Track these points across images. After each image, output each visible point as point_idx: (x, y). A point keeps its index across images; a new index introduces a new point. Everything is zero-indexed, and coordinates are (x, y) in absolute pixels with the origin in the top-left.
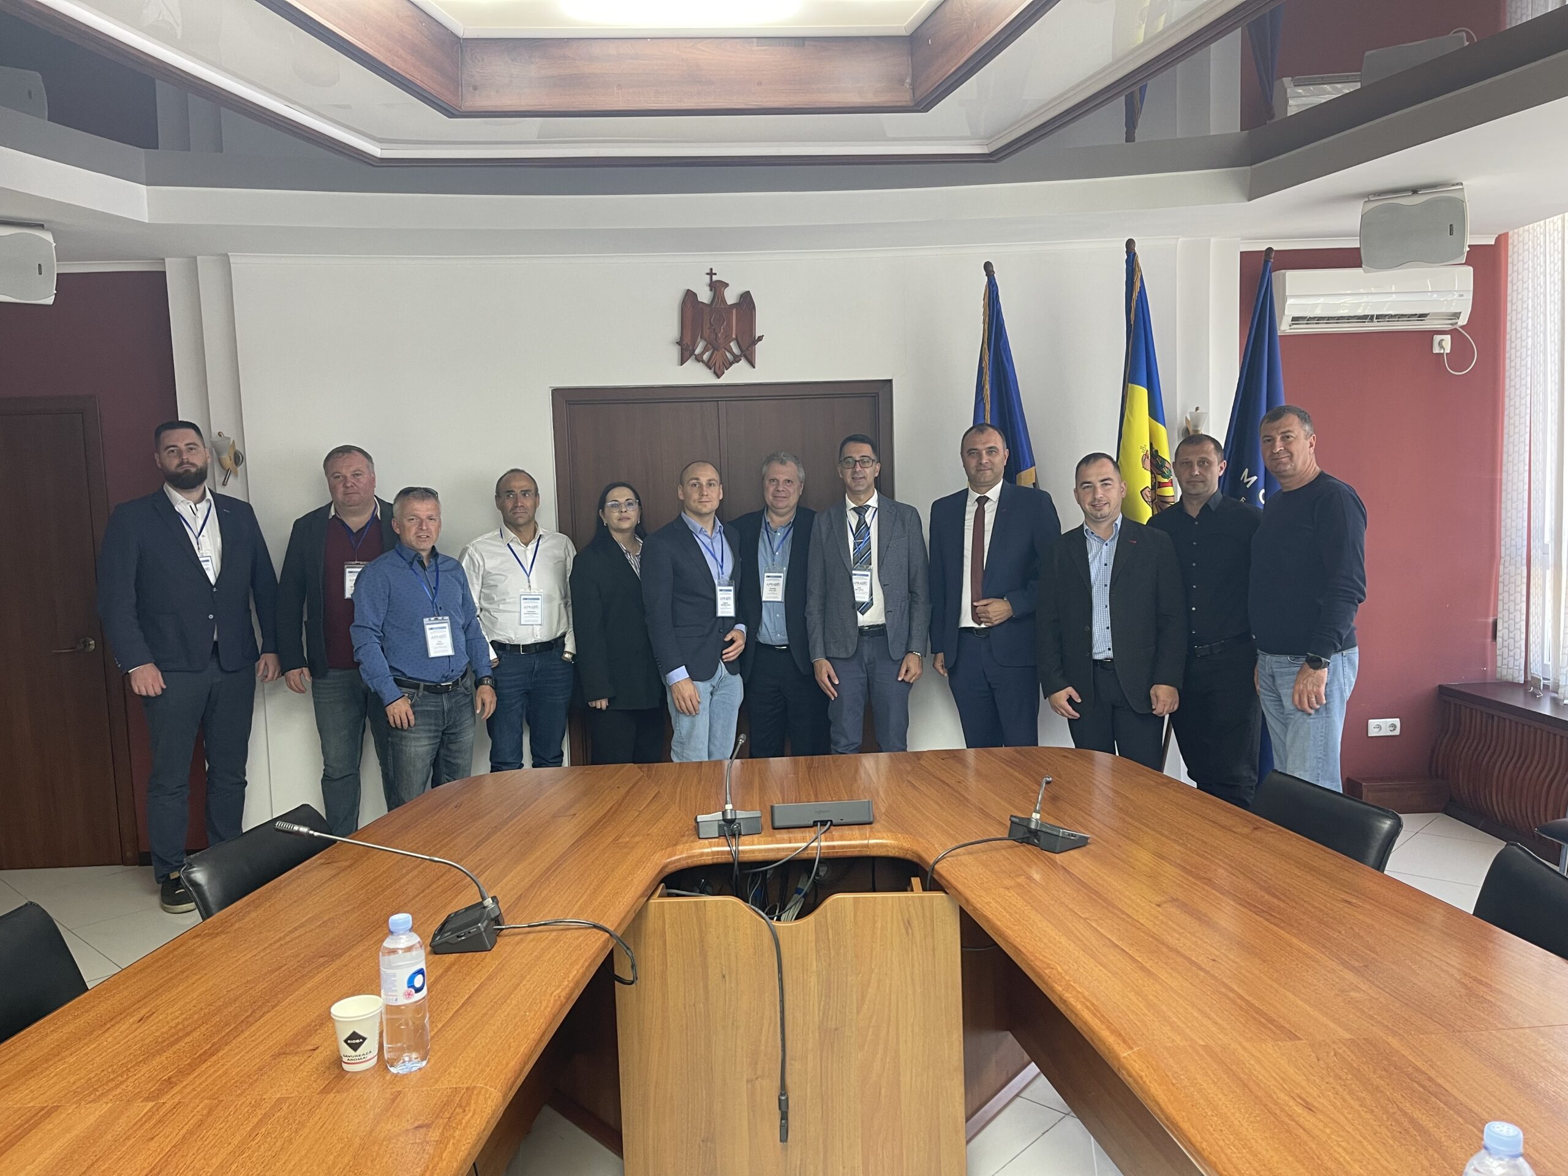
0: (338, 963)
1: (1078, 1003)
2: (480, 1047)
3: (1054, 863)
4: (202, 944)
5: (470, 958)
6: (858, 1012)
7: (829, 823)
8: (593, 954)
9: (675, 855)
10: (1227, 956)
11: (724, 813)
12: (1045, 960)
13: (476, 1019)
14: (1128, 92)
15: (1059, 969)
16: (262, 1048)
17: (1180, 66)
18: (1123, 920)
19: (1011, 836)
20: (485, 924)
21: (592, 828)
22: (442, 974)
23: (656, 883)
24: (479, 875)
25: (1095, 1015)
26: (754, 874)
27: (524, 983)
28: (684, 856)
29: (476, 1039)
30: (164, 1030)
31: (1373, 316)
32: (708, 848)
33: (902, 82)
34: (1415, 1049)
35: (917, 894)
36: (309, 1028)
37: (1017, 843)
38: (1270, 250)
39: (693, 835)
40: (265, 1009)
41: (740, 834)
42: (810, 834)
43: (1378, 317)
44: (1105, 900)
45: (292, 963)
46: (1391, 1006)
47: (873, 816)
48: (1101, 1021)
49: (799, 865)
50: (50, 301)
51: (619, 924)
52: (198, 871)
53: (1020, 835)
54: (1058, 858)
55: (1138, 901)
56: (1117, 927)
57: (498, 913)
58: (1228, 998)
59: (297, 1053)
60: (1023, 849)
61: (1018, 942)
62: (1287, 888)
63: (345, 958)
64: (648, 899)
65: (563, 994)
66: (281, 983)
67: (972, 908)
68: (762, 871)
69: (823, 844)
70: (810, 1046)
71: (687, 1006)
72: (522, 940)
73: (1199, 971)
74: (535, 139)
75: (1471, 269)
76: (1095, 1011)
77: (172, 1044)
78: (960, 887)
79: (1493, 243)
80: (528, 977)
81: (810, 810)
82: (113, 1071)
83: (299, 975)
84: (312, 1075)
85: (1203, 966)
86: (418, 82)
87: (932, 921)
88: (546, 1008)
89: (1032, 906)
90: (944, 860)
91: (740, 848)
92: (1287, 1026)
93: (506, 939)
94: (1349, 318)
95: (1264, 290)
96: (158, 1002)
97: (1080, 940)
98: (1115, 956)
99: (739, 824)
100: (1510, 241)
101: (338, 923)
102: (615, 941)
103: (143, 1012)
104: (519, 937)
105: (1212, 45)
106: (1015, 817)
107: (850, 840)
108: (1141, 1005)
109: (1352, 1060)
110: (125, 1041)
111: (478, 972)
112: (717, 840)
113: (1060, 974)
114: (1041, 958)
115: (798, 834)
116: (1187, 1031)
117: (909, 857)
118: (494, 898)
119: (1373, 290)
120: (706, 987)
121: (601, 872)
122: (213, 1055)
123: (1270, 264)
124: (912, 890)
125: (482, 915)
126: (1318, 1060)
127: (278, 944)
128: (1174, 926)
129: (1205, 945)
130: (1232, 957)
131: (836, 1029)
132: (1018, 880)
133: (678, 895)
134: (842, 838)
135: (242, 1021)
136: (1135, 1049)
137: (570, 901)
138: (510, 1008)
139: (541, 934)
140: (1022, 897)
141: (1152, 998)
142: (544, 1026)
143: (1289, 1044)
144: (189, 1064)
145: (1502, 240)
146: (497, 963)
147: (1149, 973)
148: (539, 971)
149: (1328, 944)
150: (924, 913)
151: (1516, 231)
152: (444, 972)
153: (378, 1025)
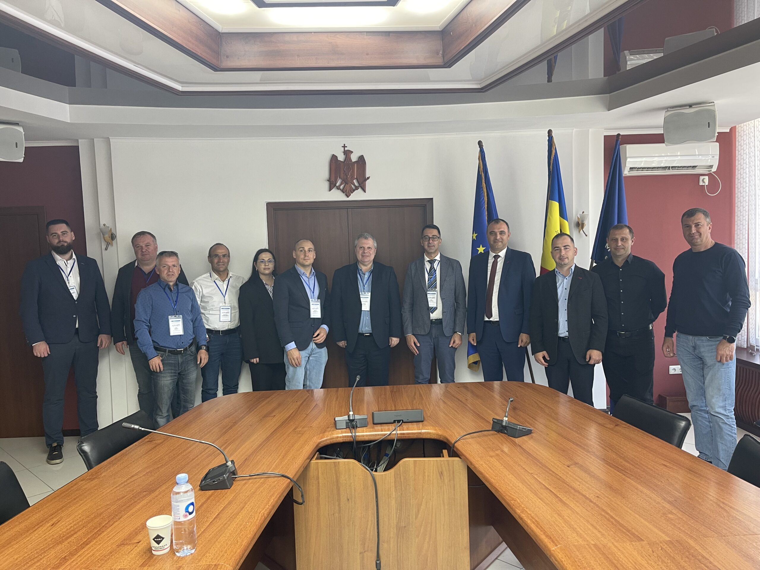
0: (153, 495)
1: (529, 520)
2: (222, 542)
3: (515, 444)
4: (86, 484)
5: (219, 493)
6: (416, 518)
7: (401, 421)
8: (282, 490)
9: (324, 437)
10: (604, 495)
11: (349, 416)
12: (511, 496)
13: (221, 527)
14: (548, 59)
15: (518, 501)
16: (112, 541)
17: (573, 46)
18: (550, 473)
19: (493, 429)
20: (227, 475)
21: (283, 423)
22: (205, 502)
23: (314, 452)
24: (225, 448)
25: (537, 526)
26: (365, 447)
27: (246, 506)
28: (329, 438)
29: (221, 538)
30: (64, 530)
31: (669, 167)
32: (340, 434)
33: (438, 54)
34: (702, 546)
35: (445, 459)
36: (136, 531)
37: (496, 432)
38: (619, 135)
39: (333, 427)
40: (115, 520)
41: (357, 427)
42: (392, 427)
43: (672, 167)
44: (541, 463)
45: (130, 495)
46: (689, 522)
47: (424, 417)
48: (541, 530)
49: (387, 442)
50: (21, 160)
51: (295, 475)
52: (86, 445)
53: (498, 429)
54: (517, 440)
55: (558, 464)
56: (547, 478)
57: (234, 469)
58: (606, 518)
59: (130, 544)
60: (500, 436)
61: (497, 485)
62: (634, 457)
63: (157, 493)
64: (310, 461)
65: (266, 513)
66: (124, 505)
67: (473, 467)
68: (368, 446)
69: (398, 432)
70: (392, 535)
71: (330, 514)
72: (246, 483)
73: (590, 503)
74: (259, 82)
75: (718, 144)
76: (537, 524)
77: (67, 538)
78: (468, 456)
79: (728, 131)
80: (248, 503)
81: (392, 415)
82: (37, 553)
83: (133, 501)
84: (137, 556)
85: (593, 500)
86: (199, 54)
87: (454, 473)
88: (257, 520)
89: (504, 466)
90: (459, 441)
91: (357, 434)
92: (636, 533)
93: (238, 483)
94: (658, 168)
95: (615, 155)
96: (62, 515)
97: (529, 485)
98: (547, 494)
99: (357, 422)
100: (737, 130)
101: (154, 473)
102: (293, 483)
103: (55, 520)
104: (244, 481)
105: (589, 36)
106: (495, 419)
107: (412, 430)
108: (561, 521)
109: (670, 552)
110: (45, 536)
111: (223, 500)
112: (345, 430)
113: (519, 503)
114: (509, 494)
115: (386, 427)
116: (585, 536)
117: (441, 439)
118: (232, 462)
119: (669, 154)
120: (339, 505)
121: (287, 447)
122: (87, 544)
123: (619, 142)
124: (443, 457)
125: (226, 470)
126: (653, 552)
127: (123, 485)
128: (577, 478)
129: (593, 488)
130: (607, 495)
131: (405, 527)
132: (497, 452)
133: (326, 458)
134: (408, 429)
135: (103, 526)
136: (559, 546)
137: (271, 462)
138: (238, 520)
139: (255, 480)
140: (499, 462)
141: (567, 518)
142: (255, 530)
143: (638, 543)
144: (75, 549)
145: (733, 130)
146: (233, 495)
147: (564, 504)
148: (254, 500)
149: (656, 489)
150: (449, 468)
151: (740, 125)
152: (206, 501)
153: (170, 531)
